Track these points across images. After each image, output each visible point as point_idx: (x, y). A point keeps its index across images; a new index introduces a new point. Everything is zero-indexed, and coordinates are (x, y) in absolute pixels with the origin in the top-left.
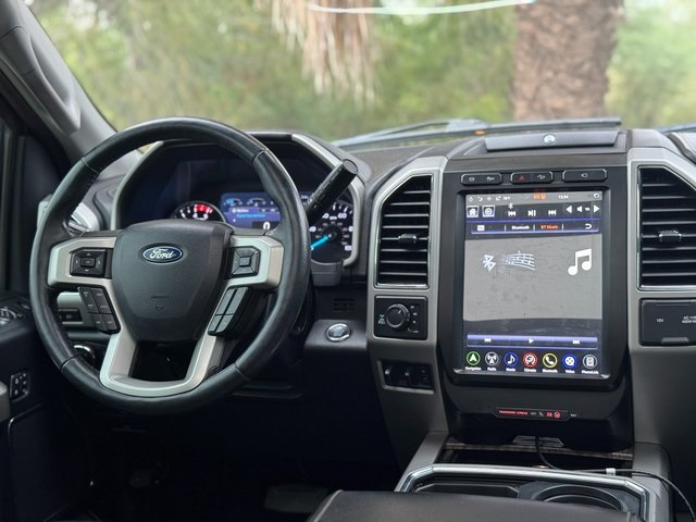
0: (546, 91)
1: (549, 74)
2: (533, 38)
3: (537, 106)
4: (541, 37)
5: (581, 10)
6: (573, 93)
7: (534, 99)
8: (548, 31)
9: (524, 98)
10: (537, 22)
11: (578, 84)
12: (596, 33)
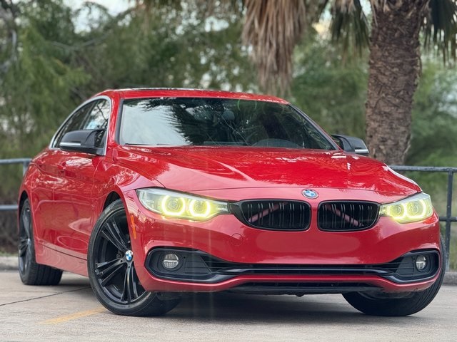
0: (381, 103)
1: (384, 95)
2: (376, 78)
3: (376, 111)
4: (380, 77)
5: (400, 66)
6: (395, 106)
7: (375, 107)
8: (384, 74)
9: (371, 107)
10: (378, 70)
11: (397, 100)
12: (407, 78)
